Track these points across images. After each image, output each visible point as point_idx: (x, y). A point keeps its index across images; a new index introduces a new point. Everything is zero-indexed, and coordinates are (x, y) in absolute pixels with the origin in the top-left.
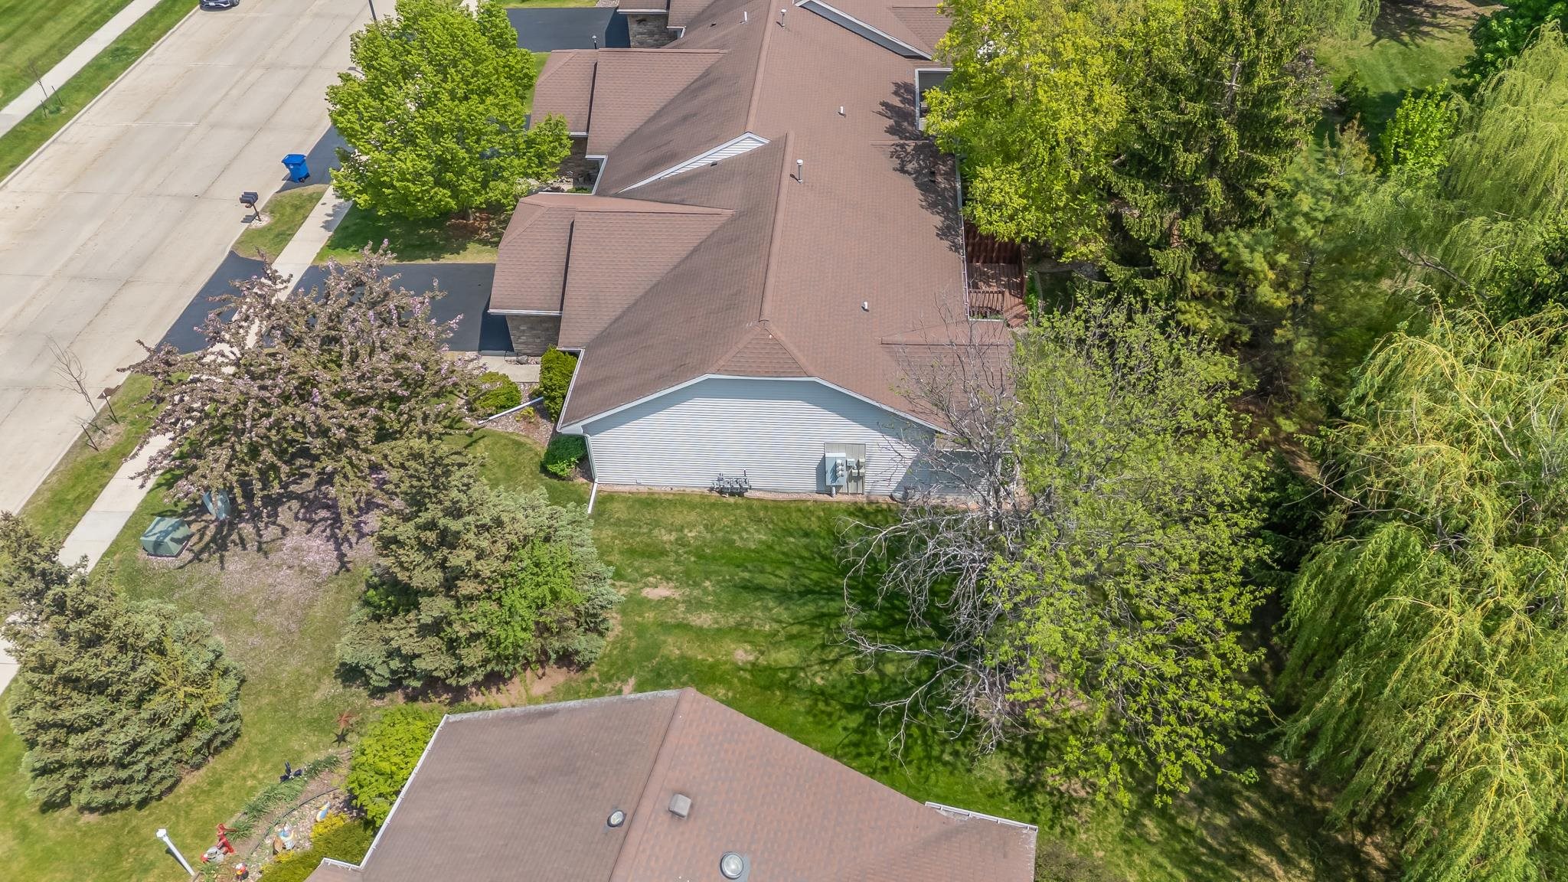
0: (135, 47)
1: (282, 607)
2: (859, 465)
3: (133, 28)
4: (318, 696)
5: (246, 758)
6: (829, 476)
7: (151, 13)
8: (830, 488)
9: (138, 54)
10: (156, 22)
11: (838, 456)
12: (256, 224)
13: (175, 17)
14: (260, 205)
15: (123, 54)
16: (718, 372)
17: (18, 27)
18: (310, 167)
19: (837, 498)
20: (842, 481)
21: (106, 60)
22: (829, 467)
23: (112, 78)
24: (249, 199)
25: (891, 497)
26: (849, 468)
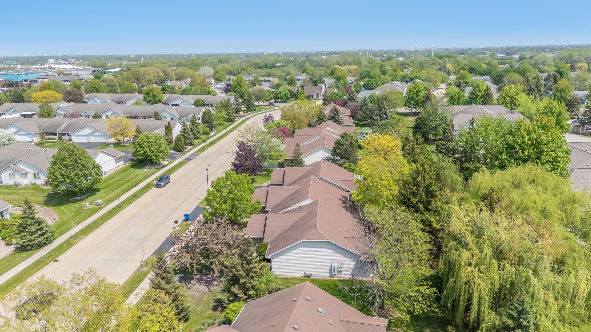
0: (139, 195)
1: (196, 298)
2: (340, 268)
3: (138, 191)
4: (207, 313)
5: (191, 324)
6: (333, 271)
7: (142, 188)
8: (333, 274)
9: (140, 196)
10: (144, 190)
11: (335, 265)
12: (176, 229)
13: (149, 189)
14: (178, 224)
15: (136, 196)
16: (306, 239)
17: (108, 190)
18: (190, 217)
19: (334, 278)
20: (336, 272)
21: (132, 197)
22: (333, 268)
23: (134, 201)
24: (176, 222)
25: (349, 278)
26: (338, 268)
